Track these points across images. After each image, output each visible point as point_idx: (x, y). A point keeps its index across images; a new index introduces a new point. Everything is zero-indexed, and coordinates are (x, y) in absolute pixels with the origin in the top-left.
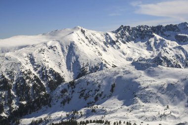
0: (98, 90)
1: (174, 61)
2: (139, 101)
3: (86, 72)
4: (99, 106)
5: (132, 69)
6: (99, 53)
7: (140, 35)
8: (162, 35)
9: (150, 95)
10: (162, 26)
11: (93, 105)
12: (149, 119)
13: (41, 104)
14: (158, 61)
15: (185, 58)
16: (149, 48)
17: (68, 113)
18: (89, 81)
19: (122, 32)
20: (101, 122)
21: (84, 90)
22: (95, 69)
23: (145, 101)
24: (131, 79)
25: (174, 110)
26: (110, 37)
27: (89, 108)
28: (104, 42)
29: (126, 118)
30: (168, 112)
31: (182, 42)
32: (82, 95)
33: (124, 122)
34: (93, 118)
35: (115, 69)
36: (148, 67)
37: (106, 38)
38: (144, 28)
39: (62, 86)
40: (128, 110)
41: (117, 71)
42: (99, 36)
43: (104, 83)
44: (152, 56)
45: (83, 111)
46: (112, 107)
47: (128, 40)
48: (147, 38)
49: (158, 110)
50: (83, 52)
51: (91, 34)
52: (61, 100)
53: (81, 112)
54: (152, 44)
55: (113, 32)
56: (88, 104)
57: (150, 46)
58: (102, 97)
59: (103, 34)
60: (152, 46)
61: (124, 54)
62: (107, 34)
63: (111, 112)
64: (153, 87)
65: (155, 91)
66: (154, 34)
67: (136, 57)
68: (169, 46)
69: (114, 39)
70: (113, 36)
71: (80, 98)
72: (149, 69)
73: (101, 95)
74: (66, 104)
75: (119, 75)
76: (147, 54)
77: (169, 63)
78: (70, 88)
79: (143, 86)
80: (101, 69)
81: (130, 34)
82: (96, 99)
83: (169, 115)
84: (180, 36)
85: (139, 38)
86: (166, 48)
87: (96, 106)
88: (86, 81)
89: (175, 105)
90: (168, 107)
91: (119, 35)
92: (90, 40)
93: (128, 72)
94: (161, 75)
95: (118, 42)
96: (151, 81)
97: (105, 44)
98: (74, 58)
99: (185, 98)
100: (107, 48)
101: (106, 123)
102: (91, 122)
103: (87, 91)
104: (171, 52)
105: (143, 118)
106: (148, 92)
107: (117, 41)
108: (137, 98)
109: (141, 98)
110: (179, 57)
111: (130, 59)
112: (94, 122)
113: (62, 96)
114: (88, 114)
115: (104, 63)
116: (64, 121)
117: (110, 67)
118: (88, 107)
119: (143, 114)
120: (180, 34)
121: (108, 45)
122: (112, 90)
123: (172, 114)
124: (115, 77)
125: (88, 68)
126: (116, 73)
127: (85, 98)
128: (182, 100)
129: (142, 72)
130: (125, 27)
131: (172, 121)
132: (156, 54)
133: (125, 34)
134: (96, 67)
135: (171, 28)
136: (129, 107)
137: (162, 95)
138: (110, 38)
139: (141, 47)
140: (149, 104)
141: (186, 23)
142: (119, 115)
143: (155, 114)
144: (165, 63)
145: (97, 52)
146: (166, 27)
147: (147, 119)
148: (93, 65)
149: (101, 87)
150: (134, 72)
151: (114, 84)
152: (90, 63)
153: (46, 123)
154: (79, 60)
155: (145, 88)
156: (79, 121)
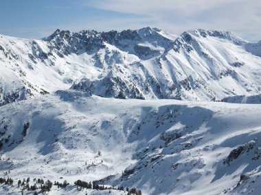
0: (3, 134)
1: (130, 84)
2: (62, 146)
5: (56, 100)
6: (21, 72)
8: (117, 45)
9: (77, 138)
10: (116, 32)
12: (72, 173)
14: (108, 84)
15: (144, 78)
16: (99, 64)
19: (58, 39)
23: (71, 147)
24: (53, 116)
25: (108, 157)
26: (38, 47)
28: (30, 55)
29: (39, 174)
30: (98, 161)
31: (144, 56)
33: (35, 180)
37: (33, 48)
38: (92, 34)
40: (45, 160)
41: (34, 103)
42: (21, 45)
43: (14, 122)
44: (100, 77)
46: (23, 157)
47: (67, 52)
48: (95, 49)
49: (85, 159)
51: (8, 42)
54: (102, 58)
55: (44, 39)
57: (100, 61)
58: (9, 144)
59: (27, 43)
60: (102, 61)
61: (60, 73)
62: (34, 43)
63: (20, 165)
64: (81, 126)
65: (84, 132)
66: (105, 43)
67: (77, 78)
69: (46, 50)
70: (44, 45)
72: (79, 101)
73: (7, 141)
75: (36, 110)
76: (93, 73)
79: (68, 125)
80: (23, 98)
81: (69, 43)
83: (100, 165)
84: (141, 48)
85: (84, 49)
86: (120, 65)
89: (109, 150)
90: (99, 154)
91: (53, 45)
92: (6, 51)
93: (49, 106)
94: (95, 109)
95: (52, 55)
96: (80, 118)
97: (32, 57)
99: (122, 140)
100: (33, 64)
104: (126, 70)
105: (64, 172)
106: (74, 135)
107: (50, 54)
108: (59, 143)
109: (64, 143)
110: (136, 78)
111: (70, 81)
115: (27, 87)
117: (37, 94)
119: (64, 165)
120: (140, 44)
121: (36, 60)
122: (24, 133)
123: (104, 163)
124: (30, 113)
125: (2, 95)
126: (31, 107)
128: (119, 143)
130: (63, 32)
131: (103, 172)
132: (105, 75)
133: (62, 43)
135: (129, 35)
136: (46, 157)
137: (94, 137)
138: (40, 49)
139: (87, 63)
140: (75, 151)
141: (148, 28)
142: (30, 168)
143: (80, 165)
144: (118, 87)
145: (17, 71)
146: (122, 33)
147: (68, 173)
148: (10, 91)
149: (8, 128)
150: (57, 105)
151: (28, 124)
152: (6, 88)
155: (70, 128)
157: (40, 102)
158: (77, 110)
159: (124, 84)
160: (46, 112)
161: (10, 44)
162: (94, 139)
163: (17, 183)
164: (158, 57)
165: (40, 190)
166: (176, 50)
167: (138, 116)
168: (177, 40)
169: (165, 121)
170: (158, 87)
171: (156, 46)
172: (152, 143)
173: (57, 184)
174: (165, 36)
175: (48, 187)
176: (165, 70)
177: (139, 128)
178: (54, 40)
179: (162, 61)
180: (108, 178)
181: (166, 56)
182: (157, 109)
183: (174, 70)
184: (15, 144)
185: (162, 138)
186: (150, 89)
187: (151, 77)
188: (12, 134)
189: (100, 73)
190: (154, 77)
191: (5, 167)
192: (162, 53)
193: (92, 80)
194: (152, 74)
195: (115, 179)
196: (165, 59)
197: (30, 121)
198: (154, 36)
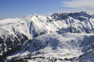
0: (41, 44)
2: (59, 48)
3: (38, 34)
4: (42, 50)
7: (63, 17)
8: (73, 17)
9: (63, 45)
10: (72, 13)
11: (39, 50)
12: (62, 56)
13: (16, 50)
15: (82, 27)
17: (28, 54)
18: (37, 39)
19: (55, 16)
20: (41, 57)
21: (35, 44)
23: (62, 48)
24: (56, 38)
25: (73, 51)
26: (49, 18)
27: (37, 52)
29: (53, 56)
30: (70, 52)
31: (81, 20)
32: (34, 46)
33: (51, 57)
37: (48, 19)
38: (65, 14)
39: (26, 42)
42: (44, 18)
43: (44, 40)
45: (35, 53)
46: (47, 51)
47: (57, 20)
48: (66, 19)
50: (37, 26)
51: (40, 17)
52: (25, 48)
53: (34, 53)
54: (68, 21)
55: (51, 16)
56: (37, 49)
58: (43, 46)
59: (46, 17)
61: (55, 26)
62: (48, 17)
63: (47, 53)
65: (66, 43)
66: (69, 17)
68: (76, 22)
69: (51, 19)
70: (51, 18)
71: (33, 47)
72: (63, 34)
73: (42, 46)
74: (27, 49)
75: (51, 37)
78: (29, 42)
81: (58, 17)
82: (40, 47)
83: (71, 54)
84: (81, 18)
85: (63, 19)
86: (74, 23)
88: (36, 39)
89: (74, 49)
90: (71, 50)
91: (53, 18)
92: (40, 20)
93: (54, 35)
94: (68, 36)
96: (64, 39)
97: (47, 21)
98: (32, 29)
100: (48, 23)
101: (43, 58)
102: (37, 57)
103: (36, 44)
104: (76, 25)
105: (60, 55)
107: (52, 20)
108: (58, 47)
109: (59, 47)
110: (79, 27)
111: (58, 28)
112: (39, 57)
113: (25, 46)
114: (37, 54)
115: (46, 30)
116: (26, 57)
117: (49, 32)
119: (60, 53)
120: (80, 17)
121: (48, 22)
122: (47, 44)
123: (72, 53)
124: (49, 38)
125: (39, 33)
126: (49, 36)
127: (36, 47)
128: (77, 47)
130: (56, 14)
131: (72, 56)
133: (56, 17)
135: (76, 14)
136: (54, 51)
137: (69, 45)
138: (49, 19)
139: (63, 23)
140: (63, 49)
141: (83, 12)
142: (50, 54)
143: (65, 53)
144: (74, 30)
145: (43, 25)
146: (74, 13)
147: (61, 56)
148: (41, 31)
149: (43, 42)
150: (57, 35)
151: (48, 41)
152: (40, 31)
153: (18, 58)
154: (35, 29)
155: (61, 42)
156: (32, 57)
157: (52, 34)
158: (63, 37)
159: (75, 29)
160: (53, 37)
161: (41, 18)
162: (69, 46)
163: (46, 58)
164: (86, 21)
165: (54, 60)
166: (93, 18)
167: (83, 39)
168: (93, 15)
169: (92, 40)
171: (85, 17)
172: (88, 47)
173: (59, 59)
174: (88, 14)
175: (56, 60)
176: (89, 25)
178: (54, 16)
179: (88, 22)
180: (74, 58)
182: (89, 36)
183: (92, 25)
184: (45, 47)
185: (92, 46)
186: (84, 30)
187: (84, 27)
188: (44, 44)
189: (68, 26)
190: (85, 27)
191: (42, 53)
192: (87, 19)
193: (65, 28)
194: (84, 26)
195: (77, 58)
196: (89, 21)
197: (49, 40)
198: (85, 14)
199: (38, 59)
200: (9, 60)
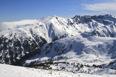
0: (64, 47)
1: (102, 33)
2: (84, 53)
3: (58, 38)
4: (64, 55)
5: (81, 37)
6: (65, 29)
7: (85, 20)
8: (96, 20)
9: (90, 50)
10: (96, 16)
12: (89, 62)
13: (36, 53)
14: (94, 33)
15: (107, 32)
16: (90, 27)
17: (49, 58)
18: (59, 43)
19: (76, 18)
20: (65, 63)
22: (62, 37)
23: (87, 53)
24: (80, 42)
25: (101, 58)
29: (77, 61)
30: (98, 58)
31: (106, 24)
32: (56, 49)
33: (76, 63)
34: (61, 61)
35: (72, 37)
36: (89, 36)
37: (68, 21)
38: (88, 17)
39: (46, 45)
40: (78, 57)
41: (73, 38)
42: (65, 20)
43: (67, 44)
44: (91, 31)
45: (56, 57)
46: (70, 55)
47: (79, 23)
48: (89, 22)
49: (93, 58)
50: (57, 28)
52: (45, 52)
53: (55, 58)
54: (91, 25)
55: (72, 18)
56: (59, 54)
57: (90, 26)
58: (66, 51)
59: (67, 20)
60: (91, 26)
61: (77, 29)
62: (69, 20)
63: (70, 58)
64: (91, 46)
65: (92, 48)
66: (92, 20)
67: (83, 31)
68: (100, 26)
69: (72, 22)
70: (72, 21)
71: (55, 51)
73: (65, 50)
74: (48, 54)
75: (74, 40)
76: (88, 30)
77: (99, 34)
78: (50, 46)
79: (86, 46)
80: (66, 37)
81: (80, 20)
82: (63, 51)
84: (105, 21)
85: (85, 22)
86: (98, 27)
87: (62, 55)
89: (101, 55)
90: (98, 56)
91: (75, 20)
92: (60, 22)
93: (79, 39)
96: (90, 43)
97: (68, 24)
98: (52, 31)
99: (106, 52)
101: (67, 64)
102: (60, 63)
103: (58, 48)
104: (100, 29)
106: (88, 49)
107: (74, 23)
108: (83, 51)
109: (85, 52)
110: (104, 32)
111: (80, 32)
112: (62, 63)
113: (46, 50)
114: (59, 59)
115: (67, 34)
116: (47, 62)
117: (70, 36)
118: (59, 55)
119: (86, 59)
121: (69, 25)
122: (71, 48)
123: (100, 59)
124: (72, 41)
125: (59, 36)
126: (73, 39)
127: (57, 51)
128: (105, 53)
129: (86, 39)
130: (78, 16)
131: (100, 63)
132: (93, 30)
133: (78, 20)
134: (63, 36)
135: (101, 17)
138: (70, 22)
139: (86, 26)
140: (89, 55)
141: (108, 15)
142: (74, 59)
143: (91, 59)
145: (63, 28)
146: (98, 16)
147: (87, 62)
150: (82, 39)
151: (72, 45)
152: (60, 34)
153: (38, 63)
154: (54, 32)
155: (87, 47)
156: (54, 62)
157: (76, 38)
158: (89, 41)
159: (100, 33)
160: (78, 41)
161: (61, 20)
162: (96, 51)
163: (71, 64)
164: (112, 24)
167: (112, 43)
170: (112, 35)
171: (111, 21)
173: (85, 65)
174: (114, 17)
175: (82, 66)
176: (115, 29)
177: (113, 48)
178: (75, 19)
180: (103, 65)
181: (115, 24)
184: (68, 51)
186: (109, 35)
187: (109, 31)
188: (66, 47)
190: (111, 31)
191: (65, 58)
192: (113, 23)
195: (106, 65)
196: (115, 25)
198: (110, 17)
199: (61, 65)
200: (28, 64)
